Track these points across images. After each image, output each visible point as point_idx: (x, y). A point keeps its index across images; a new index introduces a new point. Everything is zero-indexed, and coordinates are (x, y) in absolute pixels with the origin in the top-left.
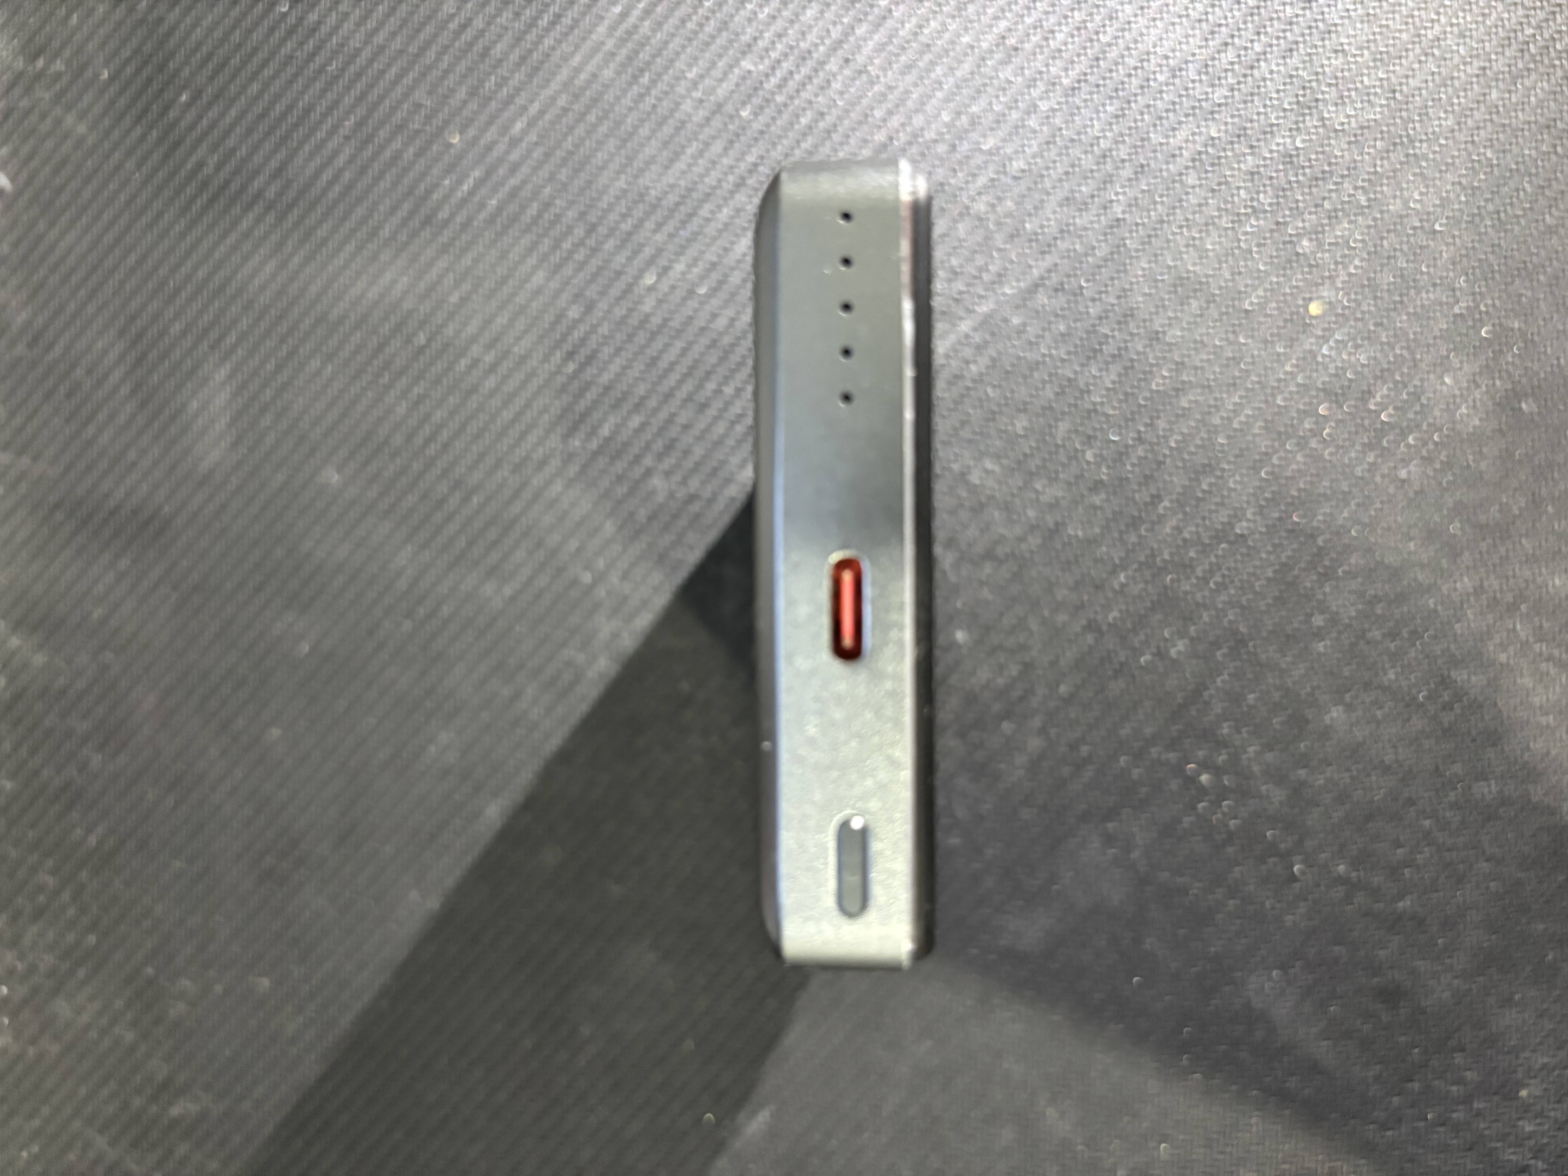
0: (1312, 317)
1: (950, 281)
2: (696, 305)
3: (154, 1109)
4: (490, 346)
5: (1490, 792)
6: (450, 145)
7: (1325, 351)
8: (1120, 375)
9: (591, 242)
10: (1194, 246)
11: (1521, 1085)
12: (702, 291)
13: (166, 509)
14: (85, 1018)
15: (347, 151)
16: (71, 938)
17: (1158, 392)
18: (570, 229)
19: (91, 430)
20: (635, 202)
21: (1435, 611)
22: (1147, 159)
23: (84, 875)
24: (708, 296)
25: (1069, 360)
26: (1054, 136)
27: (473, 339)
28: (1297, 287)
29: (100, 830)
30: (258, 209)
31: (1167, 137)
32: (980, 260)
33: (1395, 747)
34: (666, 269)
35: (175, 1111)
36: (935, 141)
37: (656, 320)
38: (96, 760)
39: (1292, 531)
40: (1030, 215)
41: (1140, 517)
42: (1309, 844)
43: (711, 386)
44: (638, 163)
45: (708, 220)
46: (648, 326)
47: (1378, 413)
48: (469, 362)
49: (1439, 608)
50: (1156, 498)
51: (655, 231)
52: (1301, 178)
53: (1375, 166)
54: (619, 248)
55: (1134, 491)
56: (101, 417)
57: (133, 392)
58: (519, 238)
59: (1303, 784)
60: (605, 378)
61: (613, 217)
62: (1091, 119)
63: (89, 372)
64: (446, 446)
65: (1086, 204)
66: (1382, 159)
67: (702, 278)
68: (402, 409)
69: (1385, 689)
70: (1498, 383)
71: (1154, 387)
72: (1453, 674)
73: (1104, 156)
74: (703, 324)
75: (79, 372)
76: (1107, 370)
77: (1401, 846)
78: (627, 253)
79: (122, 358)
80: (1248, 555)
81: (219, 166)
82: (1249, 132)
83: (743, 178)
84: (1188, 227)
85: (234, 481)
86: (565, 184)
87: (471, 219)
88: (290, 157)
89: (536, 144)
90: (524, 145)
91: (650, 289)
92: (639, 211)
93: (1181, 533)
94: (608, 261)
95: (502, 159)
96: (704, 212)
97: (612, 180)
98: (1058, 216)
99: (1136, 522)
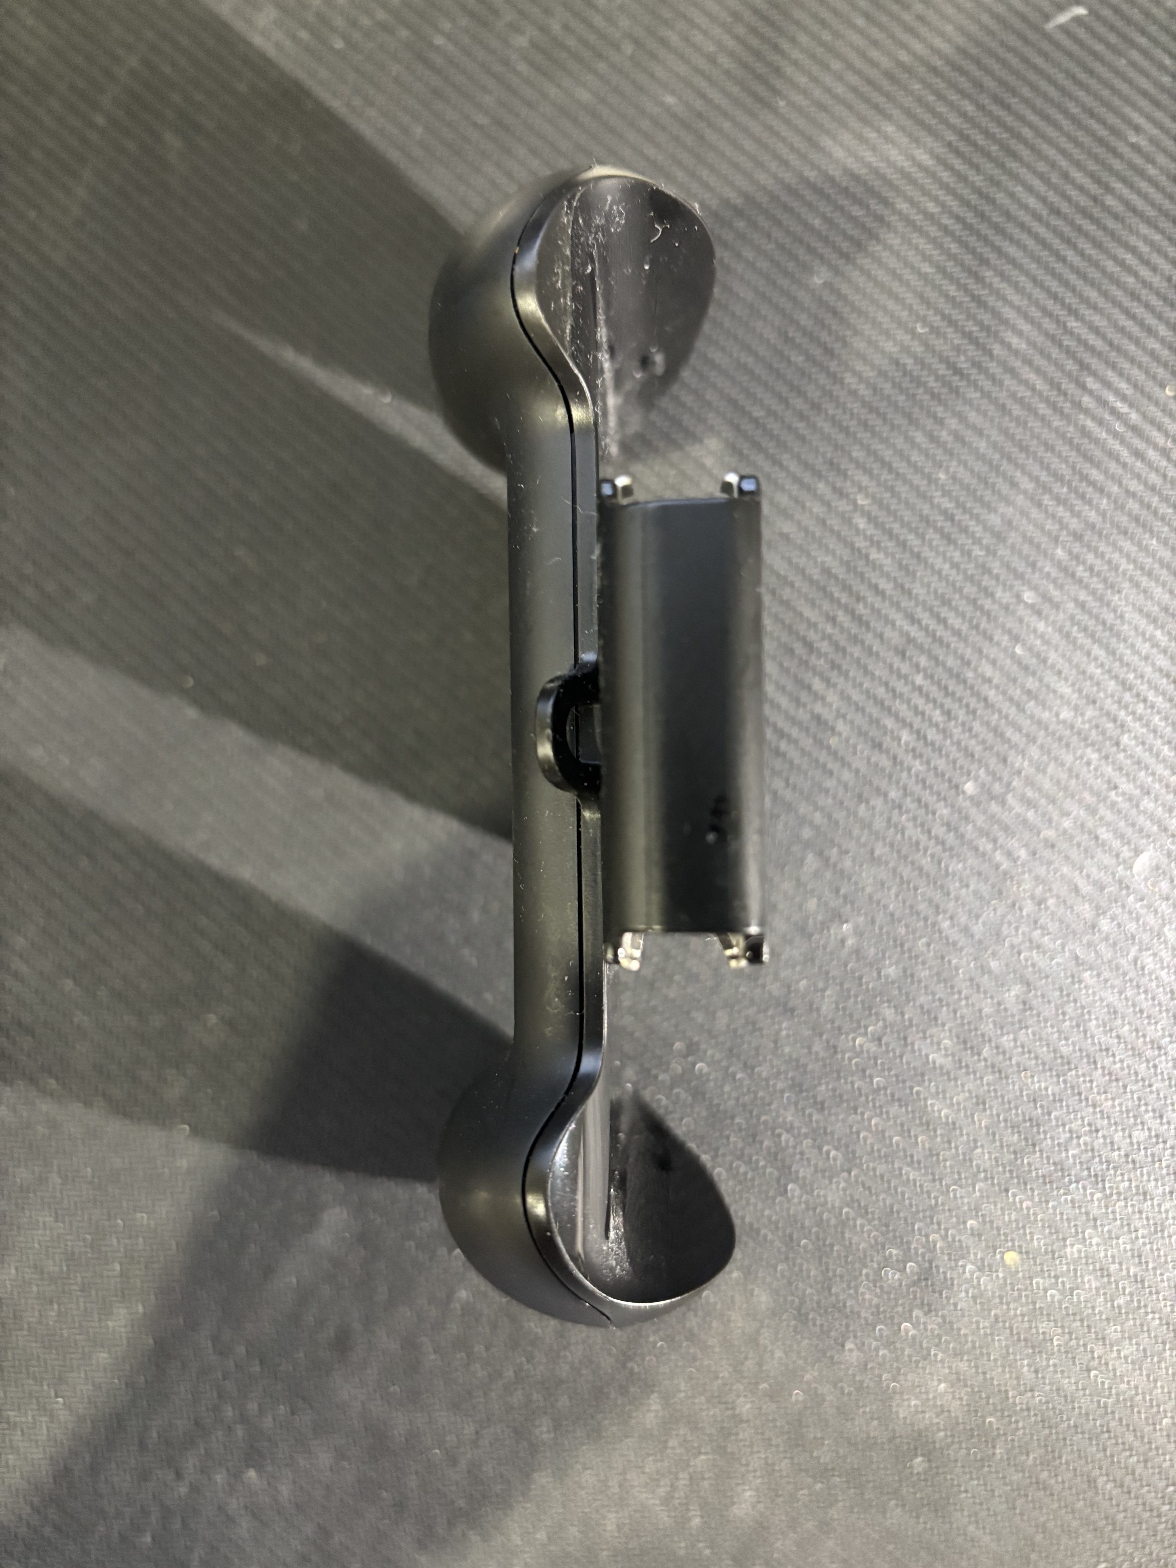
0: (1003, 1253)
2: (1004, 644)
5: (542, 1433)
6: (1163, 386)
7: (969, 1267)
8: (941, 1068)
9: (1064, 536)
10: (1071, 1138)
11: (259, 1468)
12: (1018, 650)
13: (782, 103)
16: (339, 22)
17: (926, 1106)
18: (1078, 515)
19: (860, 22)
20: (1105, 581)
21: (717, 1378)
23: (404, 33)
24: (1013, 656)
25: (955, 1018)
27: (962, 418)
29: (451, 48)
30: (1093, 188)
32: (1053, 927)
34: (1039, 613)
35: (169, 137)
37: (987, 604)
38: (521, 41)
39: (791, 1239)
40: (1099, 975)
41: (801, 1091)
43: (923, 661)
44: (1145, 581)
45: (1089, 654)
46: (982, 595)
47: (909, 1319)
51: (1076, 600)
52: (1141, 1241)
53: (1153, 1312)
54: (1059, 565)
56: (874, 32)
57: (901, 65)
58: (1067, 462)
60: (926, 553)
61: (1090, 558)
63: (920, 18)
65: (1111, 1030)
66: (1160, 1318)
67: (1030, 649)
70: (942, 1434)
73: (1159, 1048)
74: (985, 651)
76: (946, 1056)
77: (487, 1349)
78: (1054, 573)
80: (767, 1197)
81: (1135, 148)
83: (1130, 689)
84: (1091, 1131)
86: (1122, 507)
87: (1086, 411)
88: (1148, 221)
89: (1165, 476)
90: (1164, 463)
91: (1018, 597)
92: (1096, 584)
93: (788, 1131)
94: (1045, 554)
95: (1148, 440)
96: (1097, 651)
97: (1128, 556)
98: (1098, 1004)
99: (797, 1087)
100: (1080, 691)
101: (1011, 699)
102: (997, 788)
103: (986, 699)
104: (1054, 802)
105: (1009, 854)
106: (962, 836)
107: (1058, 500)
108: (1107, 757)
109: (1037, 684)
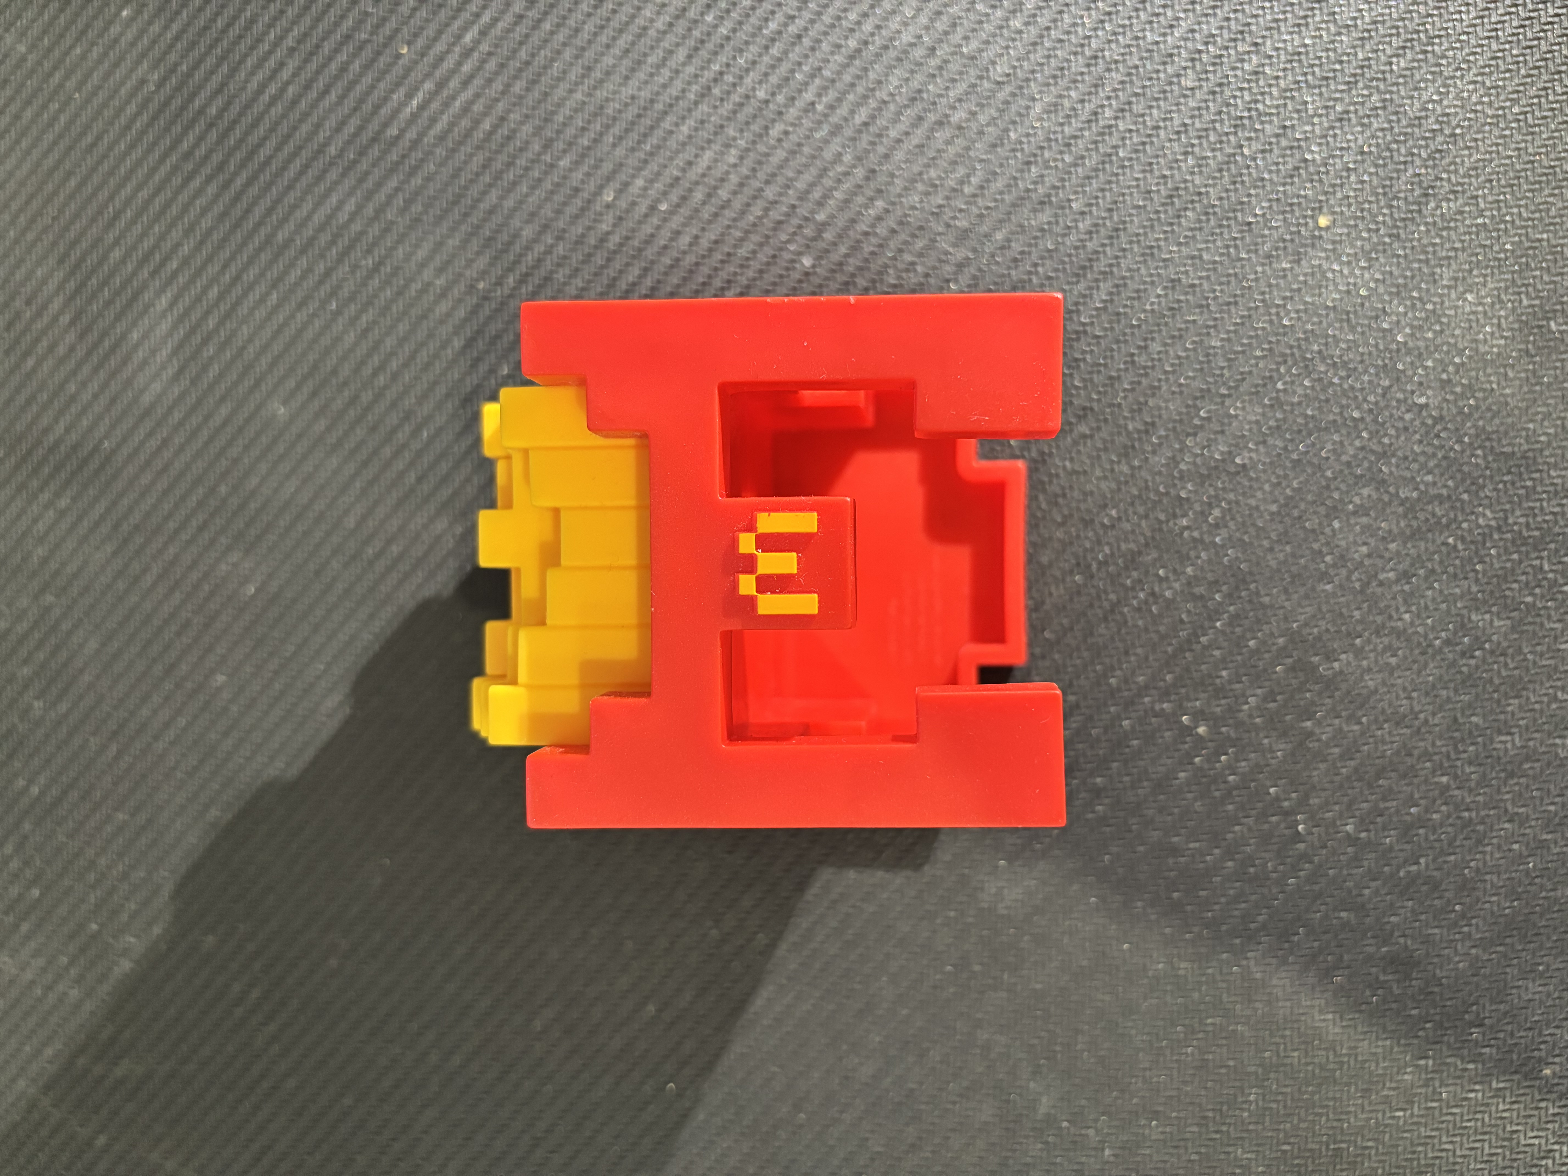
1: (927, 194)
3: (98, 1069)
4: (440, 271)
14: (29, 975)
15: (292, 65)
22: (1141, 59)
26: (1041, 36)
28: (1305, 197)
31: (1164, 35)
33: (1409, 698)
36: (912, 45)
42: (1314, 801)
48: (419, 286)
49: (1460, 547)
50: (1149, 428)
55: (1125, 418)
59: (1310, 734)
62: (1082, 17)
64: (395, 377)
68: (350, 338)
69: (1399, 634)
71: (1148, 307)
72: (1474, 617)
75: (18, 303)
79: (61, 287)
82: (1254, 28)
85: (177, 416)
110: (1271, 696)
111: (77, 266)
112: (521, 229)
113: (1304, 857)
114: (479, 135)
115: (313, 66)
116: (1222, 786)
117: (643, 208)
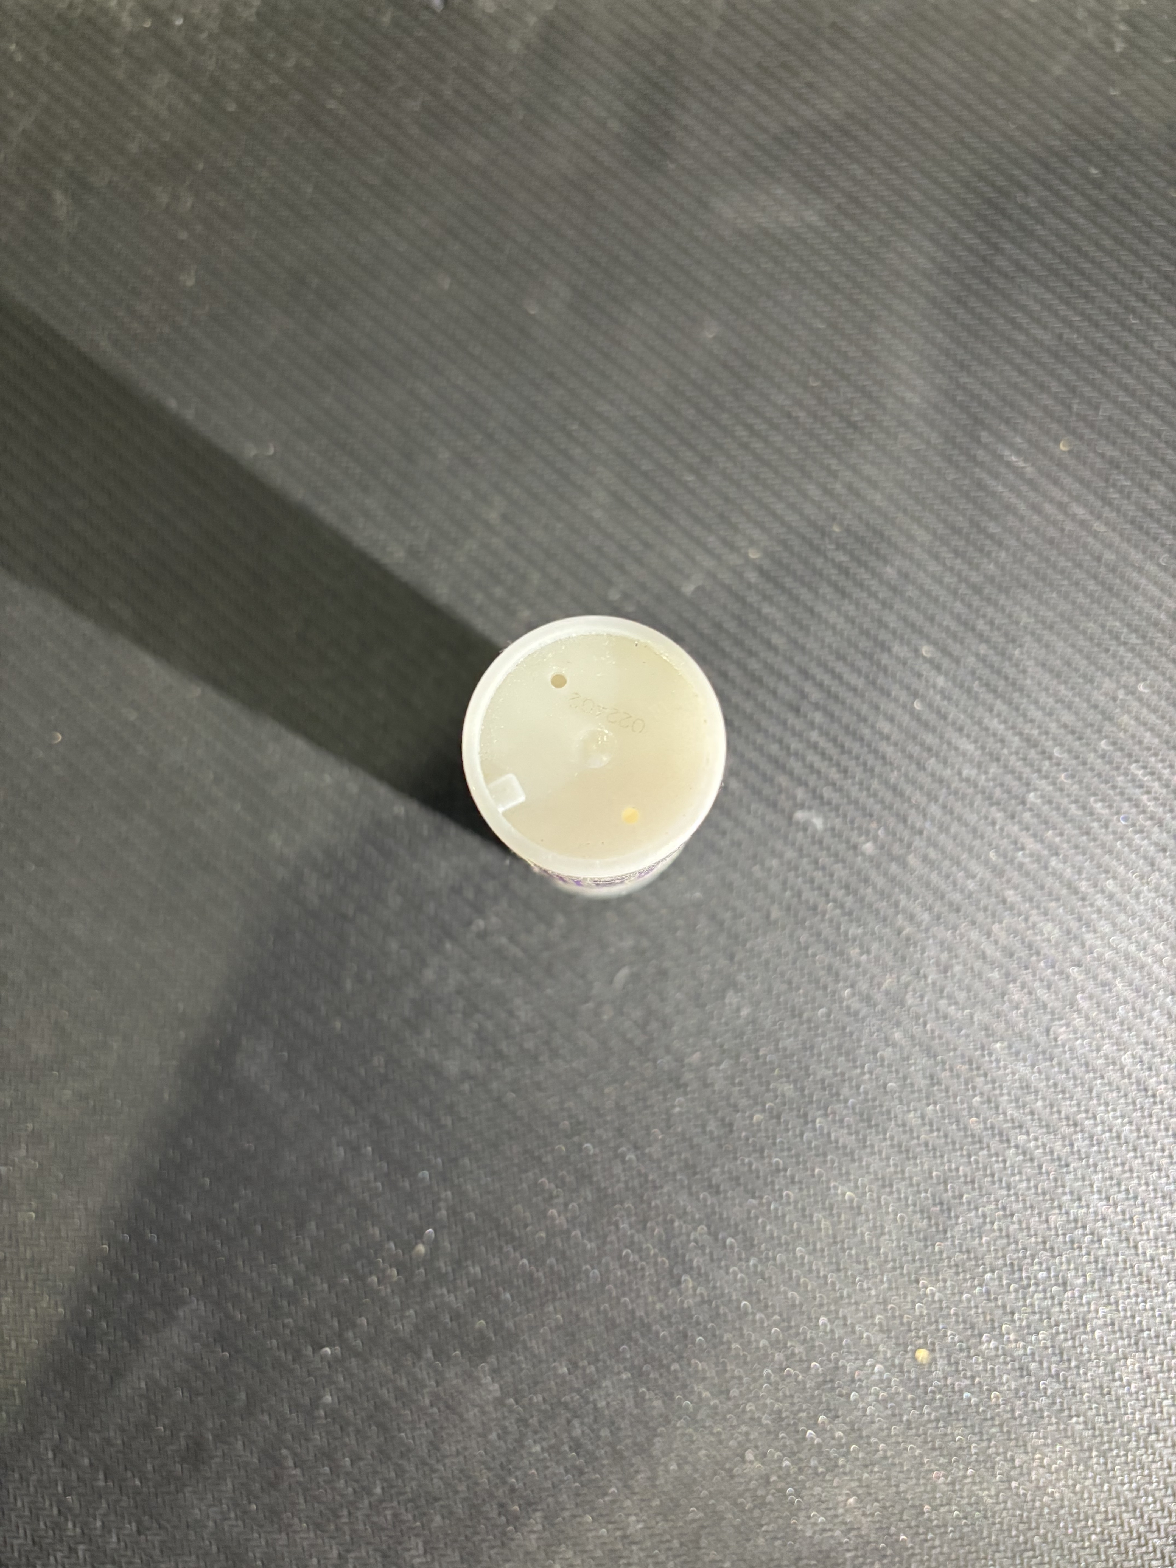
0: (914, 1352)
1: (938, 964)
2: (902, 699)
3: (60, 174)
4: (850, 487)
5: (413, 1557)
6: (1057, 441)
7: (878, 1368)
8: (844, 1147)
9: (963, 589)
10: (985, 1223)
12: (917, 705)
13: (671, 166)
14: (151, 102)
15: (1046, 338)
16: (233, 86)
17: (828, 1189)
18: (976, 568)
19: (750, 88)
20: (1006, 635)
21: (605, 1494)
22: (1075, 1170)
23: (298, 97)
24: (912, 712)
25: (858, 1094)
26: (1095, 1071)
27: (856, 471)
28: (945, 1335)
29: (342, 111)
30: (983, 248)
31: (1100, 1192)
32: (961, 996)
33: (458, 1453)
34: (938, 668)
35: (58, 196)
36: (1083, 945)
37: (885, 659)
38: (413, 105)
39: (685, 1336)
41: (695, 1173)
42: (354, 1362)
43: (818, 717)
44: (1046, 635)
45: (991, 710)
46: (878, 650)
47: (814, 1425)
48: (834, 467)
49: (607, 1499)
50: (716, 1190)
51: (977, 655)
52: (1062, 1336)
53: (1078, 1416)
54: (958, 618)
55: (723, 1166)
56: (764, 99)
57: (790, 129)
58: (964, 515)
59: (418, 1355)
60: (820, 608)
61: (990, 611)
62: (1114, 1110)
63: (810, 85)
64: (745, 446)
65: (1024, 1106)
66: (1085, 1423)
67: (930, 705)
68: (781, 400)
69: (520, 1442)
70: (851, 1554)
71: (832, 1184)
72: (538, 1514)
73: (1075, 1125)
74: (882, 707)
75: (808, 75)
76: (850, 1134)
77: (352, 1463)
78: (953, 626)
79: (825, 116)
80: (659, 1290)
81: (1025, 208)
82: (1109, 1279)
83: (1035, 746)
84: (1005, 1216)
85: (701, 234)
86: (1021, 560)
87: (981, 465)
88: (1038, 280)
89: (1062, 530)
90: (1060, 517)
91: (916, 651)
92: (997, 638)
93: (680, 1217)
94: (944, 608)
95: (1045, 495)
96: (999, 705)
97: (1029, 609)
98: (1009, 1078)
99: (690, 1169)
100: (983, 748)
101: (911, 757)
102: (897, 849)
103: (884, 758)
104: (958, 863)
105: (911, 918)
106: (862, 900)
107: (956, 553)
108: (1013, 817)
109: (937, 740)
110: (456, 1316)
111: (846, 133)
112: (892, 566)
113: (298, 1355)
114: (984, 521)
115: (1046, 358)
116: (366, 1270)
117: (916, 684)
